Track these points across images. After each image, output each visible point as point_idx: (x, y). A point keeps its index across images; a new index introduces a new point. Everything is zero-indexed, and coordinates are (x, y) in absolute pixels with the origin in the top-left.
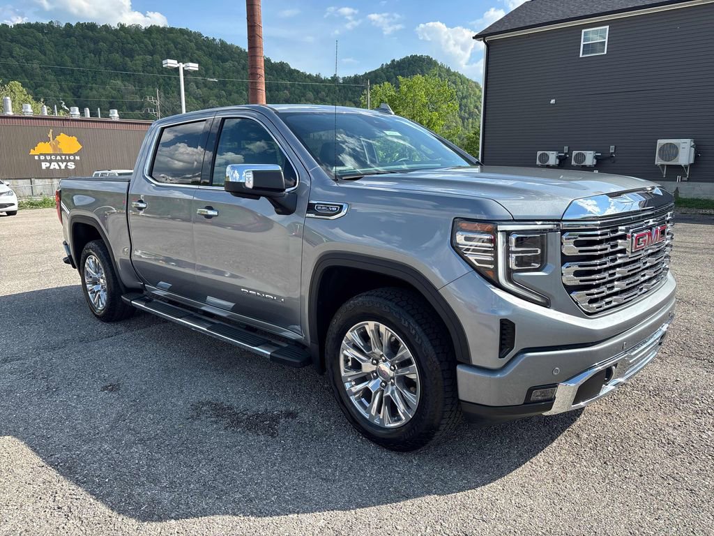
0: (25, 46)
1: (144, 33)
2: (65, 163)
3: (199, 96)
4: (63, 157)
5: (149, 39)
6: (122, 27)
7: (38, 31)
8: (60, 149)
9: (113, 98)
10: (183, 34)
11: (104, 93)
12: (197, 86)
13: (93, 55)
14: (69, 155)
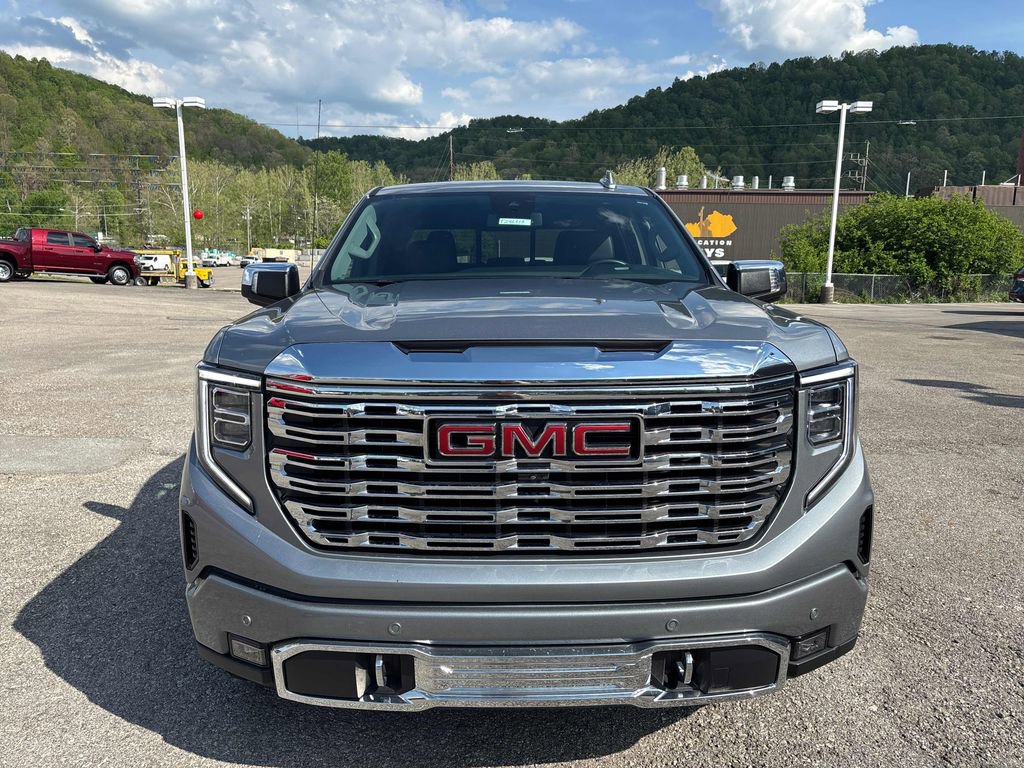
0: (716, 101)
1: (878, 60)
2: (712, 250)
3: (951, 147)
4: (712, 242)
5: (885, 68)
6: (848, 56)
7: (735, 79)
8: (710, 232)
9: (816, 159)
10: (942, 53)
11: (805, 153)
12: (950, 131)
13: (799, 102)
14: (719, 239)
